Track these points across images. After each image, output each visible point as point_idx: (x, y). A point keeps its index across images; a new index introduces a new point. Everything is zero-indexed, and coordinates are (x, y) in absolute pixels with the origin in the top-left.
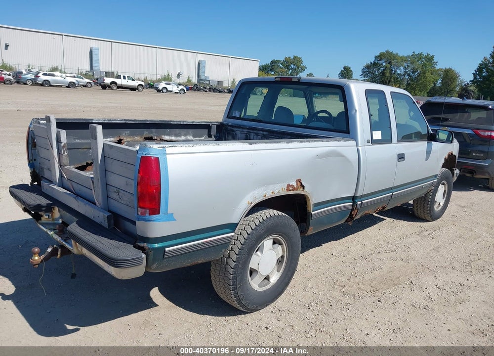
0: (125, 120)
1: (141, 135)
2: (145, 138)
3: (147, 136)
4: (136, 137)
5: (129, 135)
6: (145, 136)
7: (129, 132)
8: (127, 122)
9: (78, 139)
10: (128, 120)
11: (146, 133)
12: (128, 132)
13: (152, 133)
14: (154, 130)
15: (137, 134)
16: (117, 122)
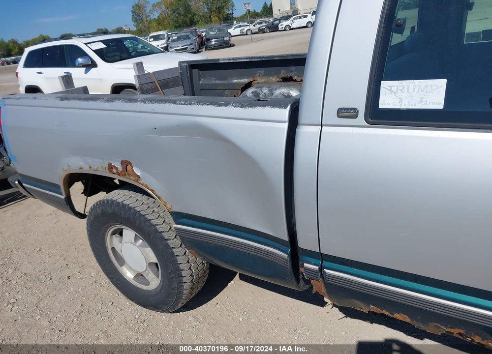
0: (249, 58)
1: (278, 74)
2: (282, 78)
3: (285, 76)
4: (271, 78)
5: (263, 76)
6: (282, 75)
7: (263, 71)
8: (252, 60)
9: (219, 80)
10: (253, 58)
11: (284, 72)
12: (261, 71)
13: (291, 72)
14: (292, 68)
15: (273, 73)
16: (242, 61)
